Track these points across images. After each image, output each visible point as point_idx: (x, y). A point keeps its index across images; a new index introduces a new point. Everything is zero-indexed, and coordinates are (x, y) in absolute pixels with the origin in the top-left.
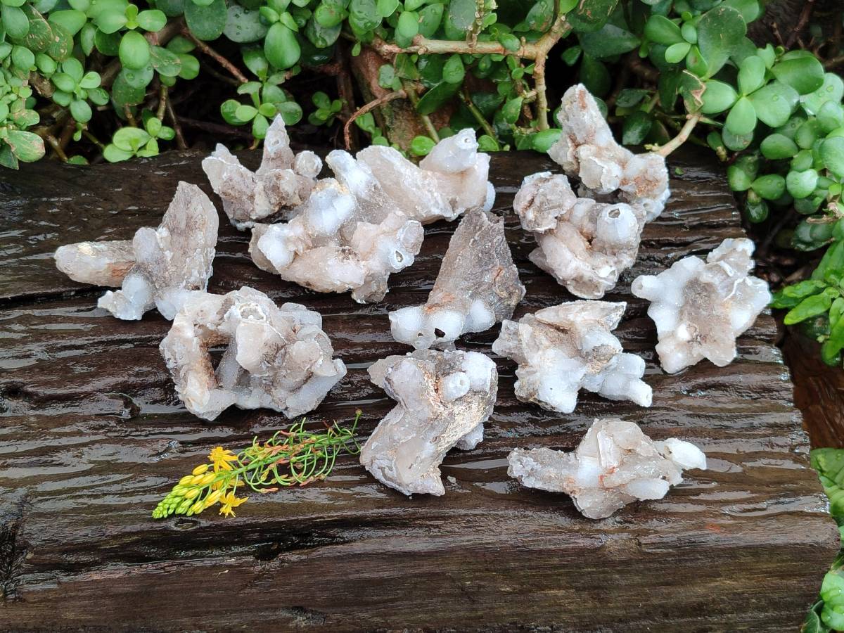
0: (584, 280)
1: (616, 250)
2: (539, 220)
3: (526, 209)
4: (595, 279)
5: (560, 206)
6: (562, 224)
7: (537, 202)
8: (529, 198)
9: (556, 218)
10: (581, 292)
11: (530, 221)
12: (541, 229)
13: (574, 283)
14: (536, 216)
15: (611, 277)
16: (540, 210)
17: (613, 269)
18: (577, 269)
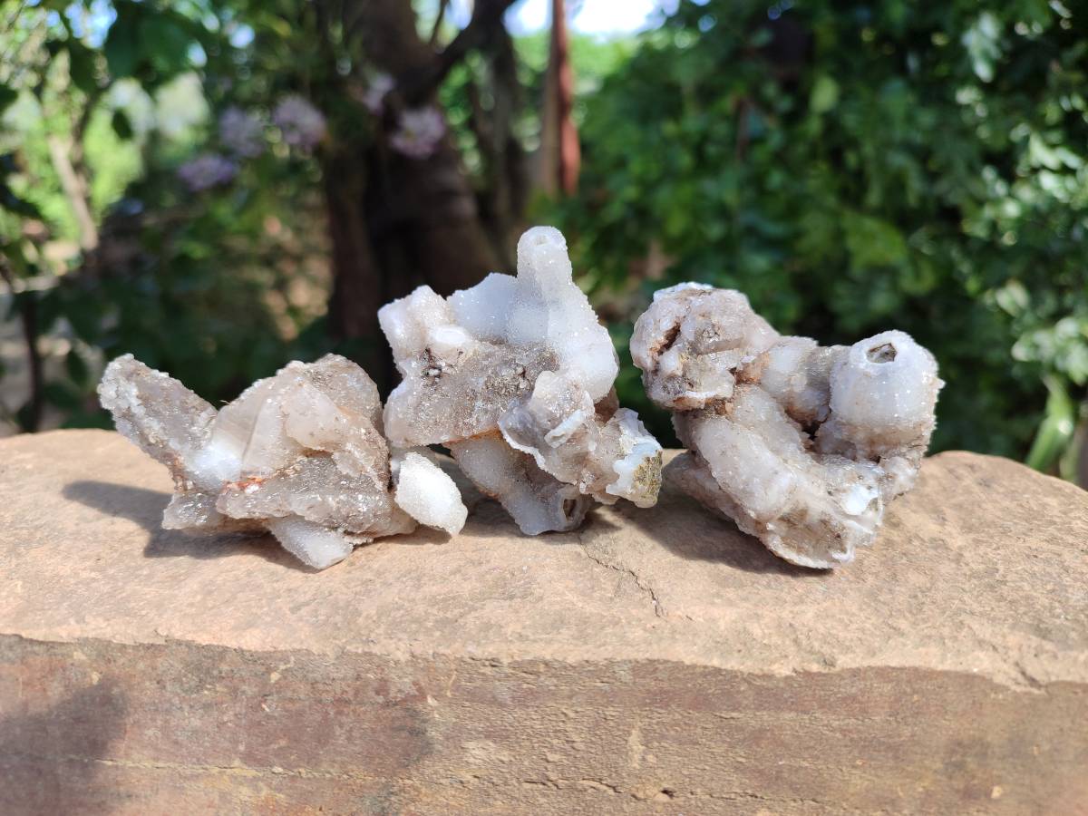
0: (808, 520)
1: (880, 449)
2: (694, 375)
3: (661, 353)
4: (836, 520)
5: (739, 344)
6: (745, 389)
7: (688, 333)
8: (667, 325)
9: (733, 371)
10: (800, 550)
11: (672, 377)
12: (698, 396)
13: (784, 527)
14: (685, 366)
15: (871, 514)
16: (695, 350)
17: (875, 494)
18: (792, 491)
